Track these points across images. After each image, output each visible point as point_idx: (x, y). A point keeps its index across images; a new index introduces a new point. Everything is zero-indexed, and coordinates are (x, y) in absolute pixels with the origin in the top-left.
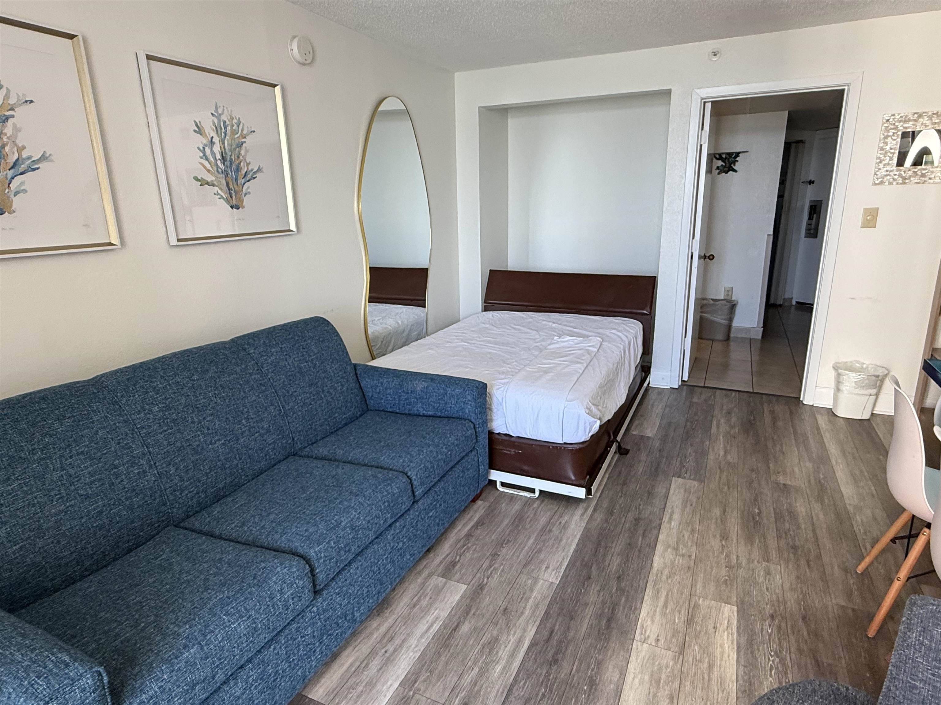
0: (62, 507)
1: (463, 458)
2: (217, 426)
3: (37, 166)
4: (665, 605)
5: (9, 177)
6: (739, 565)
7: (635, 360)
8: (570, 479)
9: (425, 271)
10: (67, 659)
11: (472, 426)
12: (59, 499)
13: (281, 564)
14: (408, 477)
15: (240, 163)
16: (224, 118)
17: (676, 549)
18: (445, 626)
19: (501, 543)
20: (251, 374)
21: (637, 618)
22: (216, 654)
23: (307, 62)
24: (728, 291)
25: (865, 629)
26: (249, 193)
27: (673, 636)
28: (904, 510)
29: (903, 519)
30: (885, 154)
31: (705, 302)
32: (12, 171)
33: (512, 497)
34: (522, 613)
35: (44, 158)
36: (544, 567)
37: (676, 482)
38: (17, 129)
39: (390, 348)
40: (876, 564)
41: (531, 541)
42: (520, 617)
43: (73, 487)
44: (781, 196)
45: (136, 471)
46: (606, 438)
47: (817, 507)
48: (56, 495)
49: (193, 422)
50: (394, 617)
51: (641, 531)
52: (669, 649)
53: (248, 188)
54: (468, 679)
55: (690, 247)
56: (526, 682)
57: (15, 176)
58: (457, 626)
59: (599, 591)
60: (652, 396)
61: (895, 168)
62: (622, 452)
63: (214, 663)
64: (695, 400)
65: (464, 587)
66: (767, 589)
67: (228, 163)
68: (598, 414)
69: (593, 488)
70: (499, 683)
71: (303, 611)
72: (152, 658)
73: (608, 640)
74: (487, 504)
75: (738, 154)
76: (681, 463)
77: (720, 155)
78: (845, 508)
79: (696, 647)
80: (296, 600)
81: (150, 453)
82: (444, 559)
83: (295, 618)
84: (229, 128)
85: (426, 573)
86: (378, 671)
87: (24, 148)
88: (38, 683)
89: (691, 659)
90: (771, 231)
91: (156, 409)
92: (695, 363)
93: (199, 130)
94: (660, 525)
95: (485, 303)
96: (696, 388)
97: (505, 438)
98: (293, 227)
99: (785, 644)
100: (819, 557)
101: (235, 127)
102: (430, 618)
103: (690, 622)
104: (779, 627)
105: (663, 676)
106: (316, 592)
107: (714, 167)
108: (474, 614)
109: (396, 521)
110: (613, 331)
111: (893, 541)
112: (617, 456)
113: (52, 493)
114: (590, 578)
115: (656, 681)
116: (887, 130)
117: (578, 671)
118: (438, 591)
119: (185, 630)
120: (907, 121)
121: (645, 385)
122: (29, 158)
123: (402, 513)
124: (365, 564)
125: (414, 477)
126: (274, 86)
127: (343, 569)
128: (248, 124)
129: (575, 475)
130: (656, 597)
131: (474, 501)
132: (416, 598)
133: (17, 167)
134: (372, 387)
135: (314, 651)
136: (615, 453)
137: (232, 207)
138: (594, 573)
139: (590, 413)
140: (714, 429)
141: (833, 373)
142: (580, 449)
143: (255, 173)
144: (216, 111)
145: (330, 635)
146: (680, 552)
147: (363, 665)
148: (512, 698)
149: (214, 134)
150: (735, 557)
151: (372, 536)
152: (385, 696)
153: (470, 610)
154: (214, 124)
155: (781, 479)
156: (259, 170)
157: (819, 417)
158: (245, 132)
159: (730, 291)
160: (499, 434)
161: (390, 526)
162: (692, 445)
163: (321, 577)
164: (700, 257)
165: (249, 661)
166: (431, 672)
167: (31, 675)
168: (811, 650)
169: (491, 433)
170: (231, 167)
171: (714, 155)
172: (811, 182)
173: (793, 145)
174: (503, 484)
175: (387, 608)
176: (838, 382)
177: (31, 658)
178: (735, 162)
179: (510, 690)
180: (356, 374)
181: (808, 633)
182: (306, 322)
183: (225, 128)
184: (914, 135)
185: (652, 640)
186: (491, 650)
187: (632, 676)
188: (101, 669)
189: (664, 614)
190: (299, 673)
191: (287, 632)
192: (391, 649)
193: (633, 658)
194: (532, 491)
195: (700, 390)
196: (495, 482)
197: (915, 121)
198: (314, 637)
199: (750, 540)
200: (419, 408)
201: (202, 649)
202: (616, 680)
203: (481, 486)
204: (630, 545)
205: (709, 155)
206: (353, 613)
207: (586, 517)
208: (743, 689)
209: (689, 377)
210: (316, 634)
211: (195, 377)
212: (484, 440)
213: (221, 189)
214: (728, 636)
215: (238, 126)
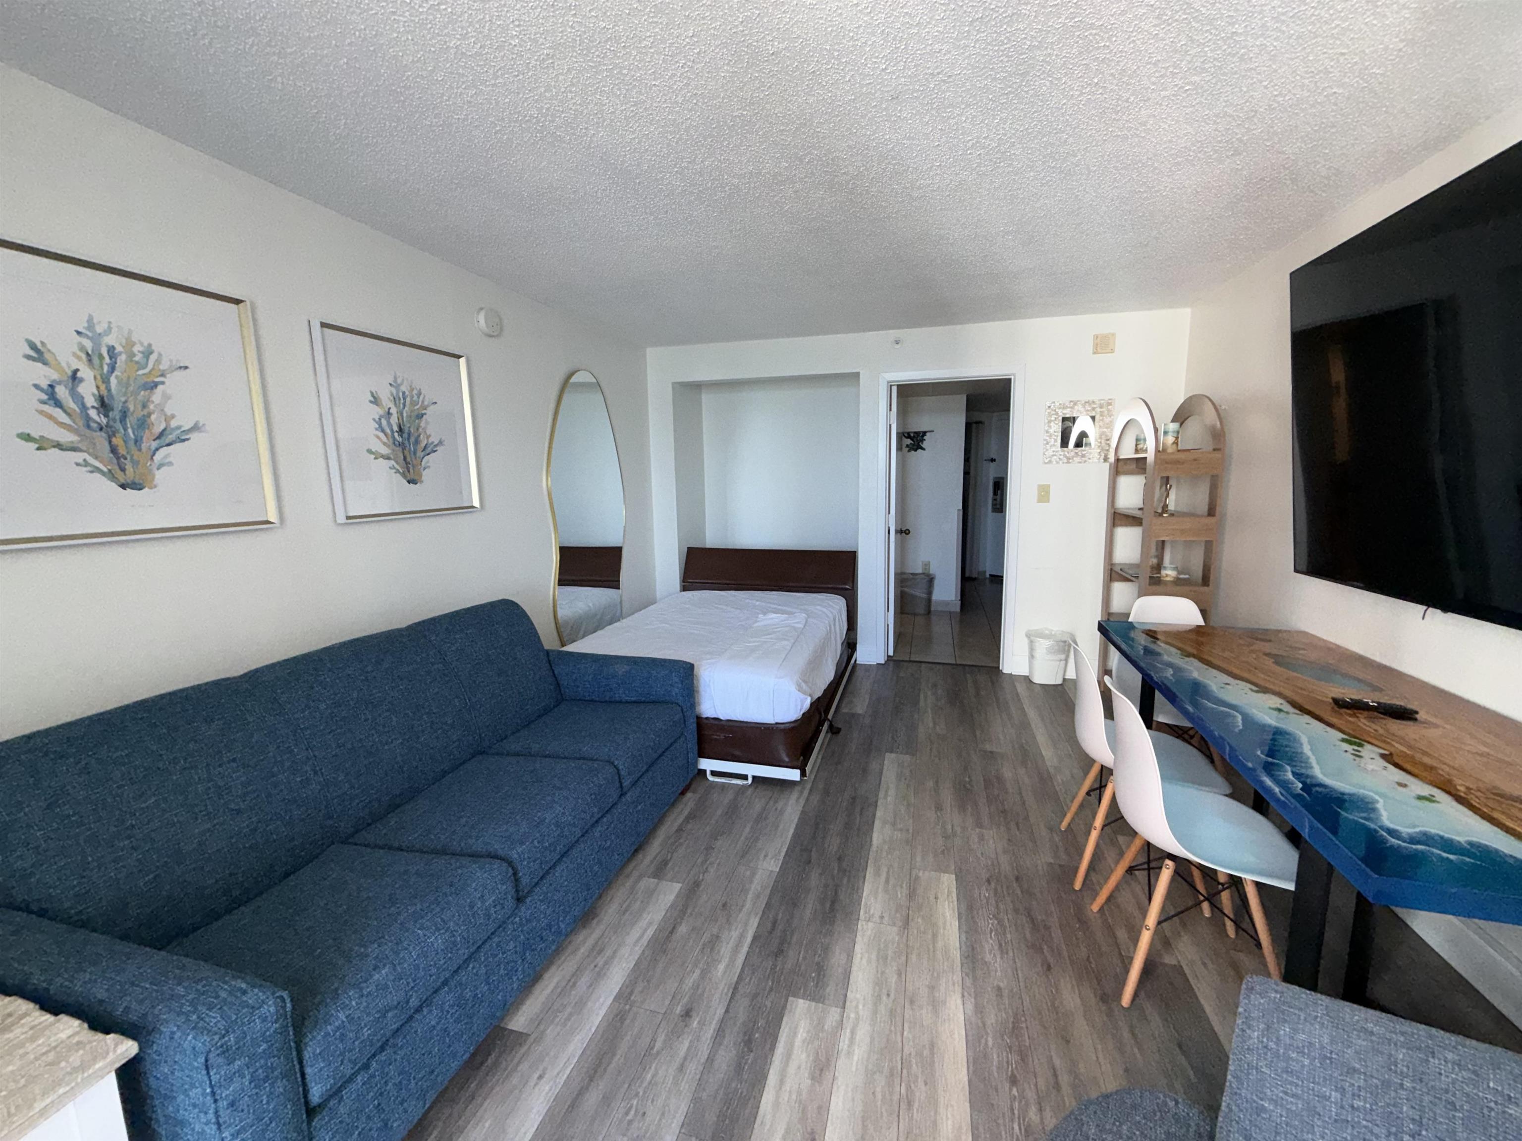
0: (209, 826)
1: (671, 745)
2: (394, 723)
3: (187, 437)
4: (887, 881)
5: (153, 448)
6: (954, 834)
7: (841, 638)
8: (784, 761)
9: (619, 549)
10: (244, 986)
11: (679, 709)
12: (204, 816)
13: (481, 869)
14: (615, 766)
15: (419, 436)
16: (403, 388)
17: (894, 824)
18: (659, 930)
19: (715, 836)
20: (433, 664)
21: (861, 897)
22: (411, 974)
23: (495, 334)
24: (926, 565)
25: (1072, 883)
26: (429, 467)
27: (897, 911)
28: (1093, 761)
29: (1094, 771)
30: (1050, 436)
31: (905, 576)
32: (157, 442)
33: (723, 786)
34: (743, 906)
35: (196, 428)
36: (762, 856)
37: (890, 757)
38: (166, 397)
39: (582, 633)
40: (1076, 820)
41: (747, 830)
42: (740, 910)
43: (222, 801)
44: (966, 473)
45: (298, 779)
46: (817, 717)
47: (1022, 771)
48: (201, 812)
49: (366, 720)
50: (602, 927)
51: (858, 810)
52: (894, 924)
53: (428, 462)
54: (689, 982)
55: (887, 521)
56: (751, 979)
57: (162, 447)
58: (674, 928)
59: (821, 874)
60: (859, 673)
61: (1059, 449)
62: (834, 730)
63: (408, 983)
64: (902, 674)
65: (678, 886)
66: (982, 854)
67: (405, 435)
68: (809, 691)
69: (808, 769)
70: (724, 982)
71: (504, 922)
72: (336, 985)
73: (832, 923)
74: (698, 796)
75: (924, 433)
76: (893, 738)
77: (908, 433)
78: (1048, 770)
79: (920, 920)
80: (498, 908)
81: (315, 756)
82: (655, 858)
83: (495, 931)
84: (408, 399)
85: (636, 874)
86: (588, 987)
87: (173, 416)
88: (210, 1016)
89: (915, 932)
90: (960, 507)
91: (323, 706)
92: (900, 638)
93: (376, 401)
94: (876, 802)
95: (683, 582)
96: (902, 663)
97: (712, 721)
98: (476, 503)
99: (1002, 906)
100: (1027, 818)
101: (415, 398)
102: (643, 923)
103: (911, 895)
104: (996, 890)
105: (890, 952)
106: (519, 900)
107: (904, 446)
108: (691, 914)
109: (602, 817)
110: (818, 607)
111: (1088, 794)
112: (829, 735)
113: (196, 810)
114: (810, 861)
115: (883, 958)
116: (1050, 415)
117: (804, 958)
118: (650, 893)
119: (373, 950)
120: (1065, 407)
121: (852, 661)
122: (179, 427)
123: (609, 806)
124: (571, 866)
125: (621, 768)
126: (459, 357)
127: (548, 872)
128: (429, 395)
129: (788, 756)
130: (877, 873)
131: (683, 793)
132: (627, 903)
133: (163, 438)
134: (567, 674)
135: (516, 971)
136: (827, 732)
137: (409, 482)
138: (814, 855)
139: (800, 689)
140: (922, 703)
141: (1026, 641)
142: (793, 728)
143: (436, 446)
144: (395, 381)
145: (533, 950)
146: (899, 826)
147: (571, 984)
148: (738, 996)
149: (392, 405)
150: (950, 827)
151: (579, 833)
152: (597, 1015)
153: (686, 909)
154: (392, 394)
155: (988, 747)
156: (441, 443)
157: (1018, 685)
158: (426, 403)
159: (927, 565)
160: (707, 718)
161: (597, 822)
162: (901, 719)
163: (525, 881)
164: (897, 532)
165: (445, 983)
166: (648, 981)
167: (200, 1008)
168: (1026, 908)
169: (699, 718)
170: (409, 439)
171: (903, 434)
172: (993, 460)
173: (974, 426)
174: (714, 773)
175: (593, 919)
176: (1032, 649)
177: (197, 990)
178: (922, 440)
179: (736, 989)
180: (549, 661)
181: (1022, 892)
182: (493, 605)
183: (404, 399)
184: (1074, 420)
185: (876, 918)
186: (712, 949)
187: (859, 956)
188: (285, 994)
189: (886, 891)
190: (499, 997)
191: (487, 946)
192: (601, 964)
193: (859, 938)
194: (745, 777)
195: (905, 664)
196: (705, 771)
197: (1071, 408)
198: (516, 952)
199: (962, 808)
200: (621, 694)
201: (395, 970)
202: (844, 962)
203: (691, 776)
204: (848, 826)
205: (898, 433)
206: (558, 924)
207: (802, 802)
208: (966, 954)
209: (894, 652)
210: (518, 949)
211: (369, 669)
212: (693, 727)
213: (397, 463)
214: (949, 905)
215: (419, 397)
